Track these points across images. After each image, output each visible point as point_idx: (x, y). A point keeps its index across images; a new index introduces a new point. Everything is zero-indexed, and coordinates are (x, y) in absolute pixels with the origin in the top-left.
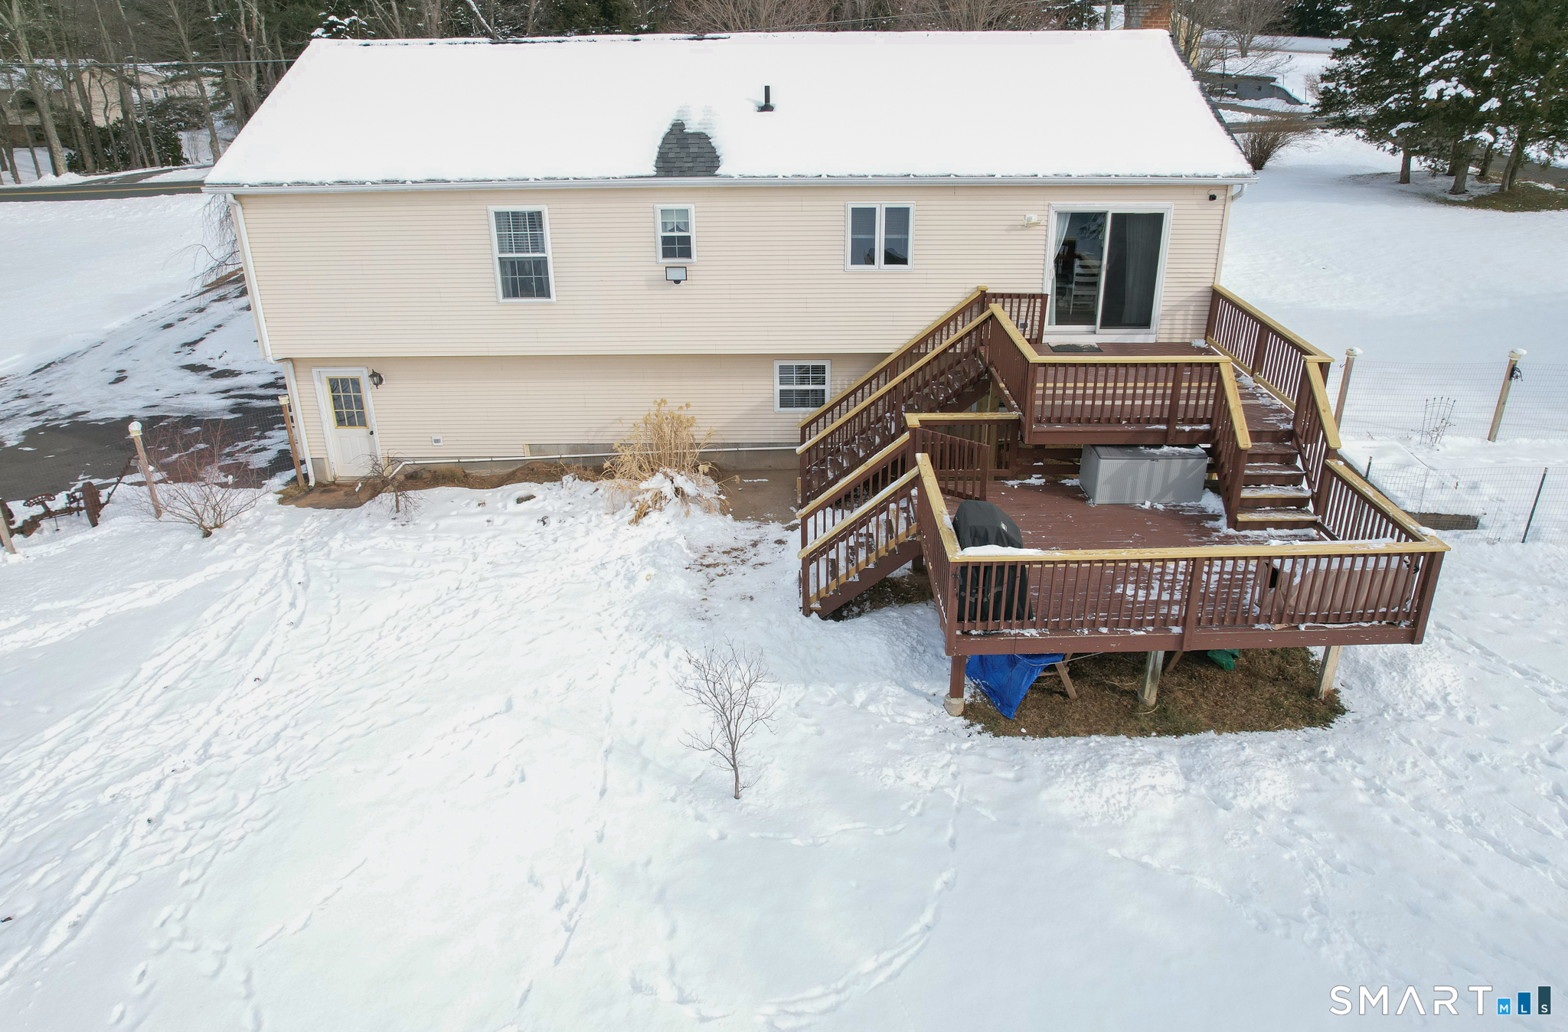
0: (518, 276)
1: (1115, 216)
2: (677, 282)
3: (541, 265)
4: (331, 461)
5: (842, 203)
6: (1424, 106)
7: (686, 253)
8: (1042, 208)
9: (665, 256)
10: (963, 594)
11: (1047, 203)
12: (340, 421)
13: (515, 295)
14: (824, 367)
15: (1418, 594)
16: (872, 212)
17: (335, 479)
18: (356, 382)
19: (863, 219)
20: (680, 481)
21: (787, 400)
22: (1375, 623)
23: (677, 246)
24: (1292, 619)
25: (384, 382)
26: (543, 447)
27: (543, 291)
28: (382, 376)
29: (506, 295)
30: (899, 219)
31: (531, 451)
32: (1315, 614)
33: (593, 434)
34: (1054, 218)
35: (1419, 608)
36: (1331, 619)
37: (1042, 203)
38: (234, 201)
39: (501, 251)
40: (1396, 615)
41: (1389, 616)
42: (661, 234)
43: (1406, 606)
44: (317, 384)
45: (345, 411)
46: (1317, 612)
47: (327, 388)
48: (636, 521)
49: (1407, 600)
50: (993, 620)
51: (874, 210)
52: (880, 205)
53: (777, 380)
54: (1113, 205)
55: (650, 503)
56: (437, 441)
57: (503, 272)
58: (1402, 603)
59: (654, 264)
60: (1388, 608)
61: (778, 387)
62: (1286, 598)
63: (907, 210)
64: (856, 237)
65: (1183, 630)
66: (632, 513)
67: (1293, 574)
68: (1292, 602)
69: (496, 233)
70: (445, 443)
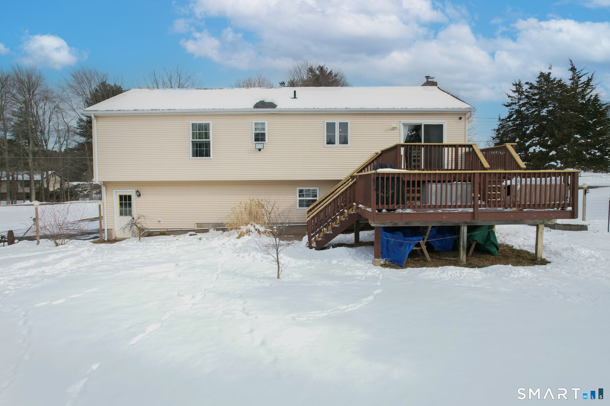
0: (198, 149)
1: (424, 125)
2: (260, 150)
3: (207, 145)
4: (115, 230)
5: (323, 121)
6: (530, 154)
7: (263, 140)
8: (397, 122)
9: (255, 141)
10: (377, 193)
11: (399, 121)
12: (121, 214)
13: (197, 156)
14: (316, 190)
15: (571, 196)
16: (334, 124)
17: (116, 238)
18: (130, 197)
19: (330, 127)
20: (258, 226)
21: (302, 204)
22: (555, 209)
23: (260, 137)
24: (519, 206)
25: (141, 196)
26: (203, 225)
27: (208, 154)
28: (141, 194)
29: (193, 156)
30: (344, 126)
31: (197, 226)
32: (529, 203)
33: (223, 219)
34: (402, 127)
35: (573, 201)
36: (536, 206)
37: (397, 121)
38: (94, 118)
39: (193, 139)
40: (564, 204)
41: (561, 205)
42: (254, 132)
43: (567, 201)
44: (114, 196)
45: (124, 209)
46: (530, 202)
47: (118, 199)
48: (239, 238)
49: (567, 198)
50: (391, 204)
51: (335, 123)
52: (337, 121)
53: (298, 196)
54: (424, 121)
55: (245, 232)
56: (159, 221)
57: (193, 147)
58: (565, 198)
59: (251, 144)
60: (560, 201)
61: (298, 199)
62: (515, 197)
63: (347, 123)
64: (328, 134)
65: (474, 210)
66: (237, 235)
67: (516, 185)
68: (518, 199)
69: (191, 131)
70: (163, 222)
